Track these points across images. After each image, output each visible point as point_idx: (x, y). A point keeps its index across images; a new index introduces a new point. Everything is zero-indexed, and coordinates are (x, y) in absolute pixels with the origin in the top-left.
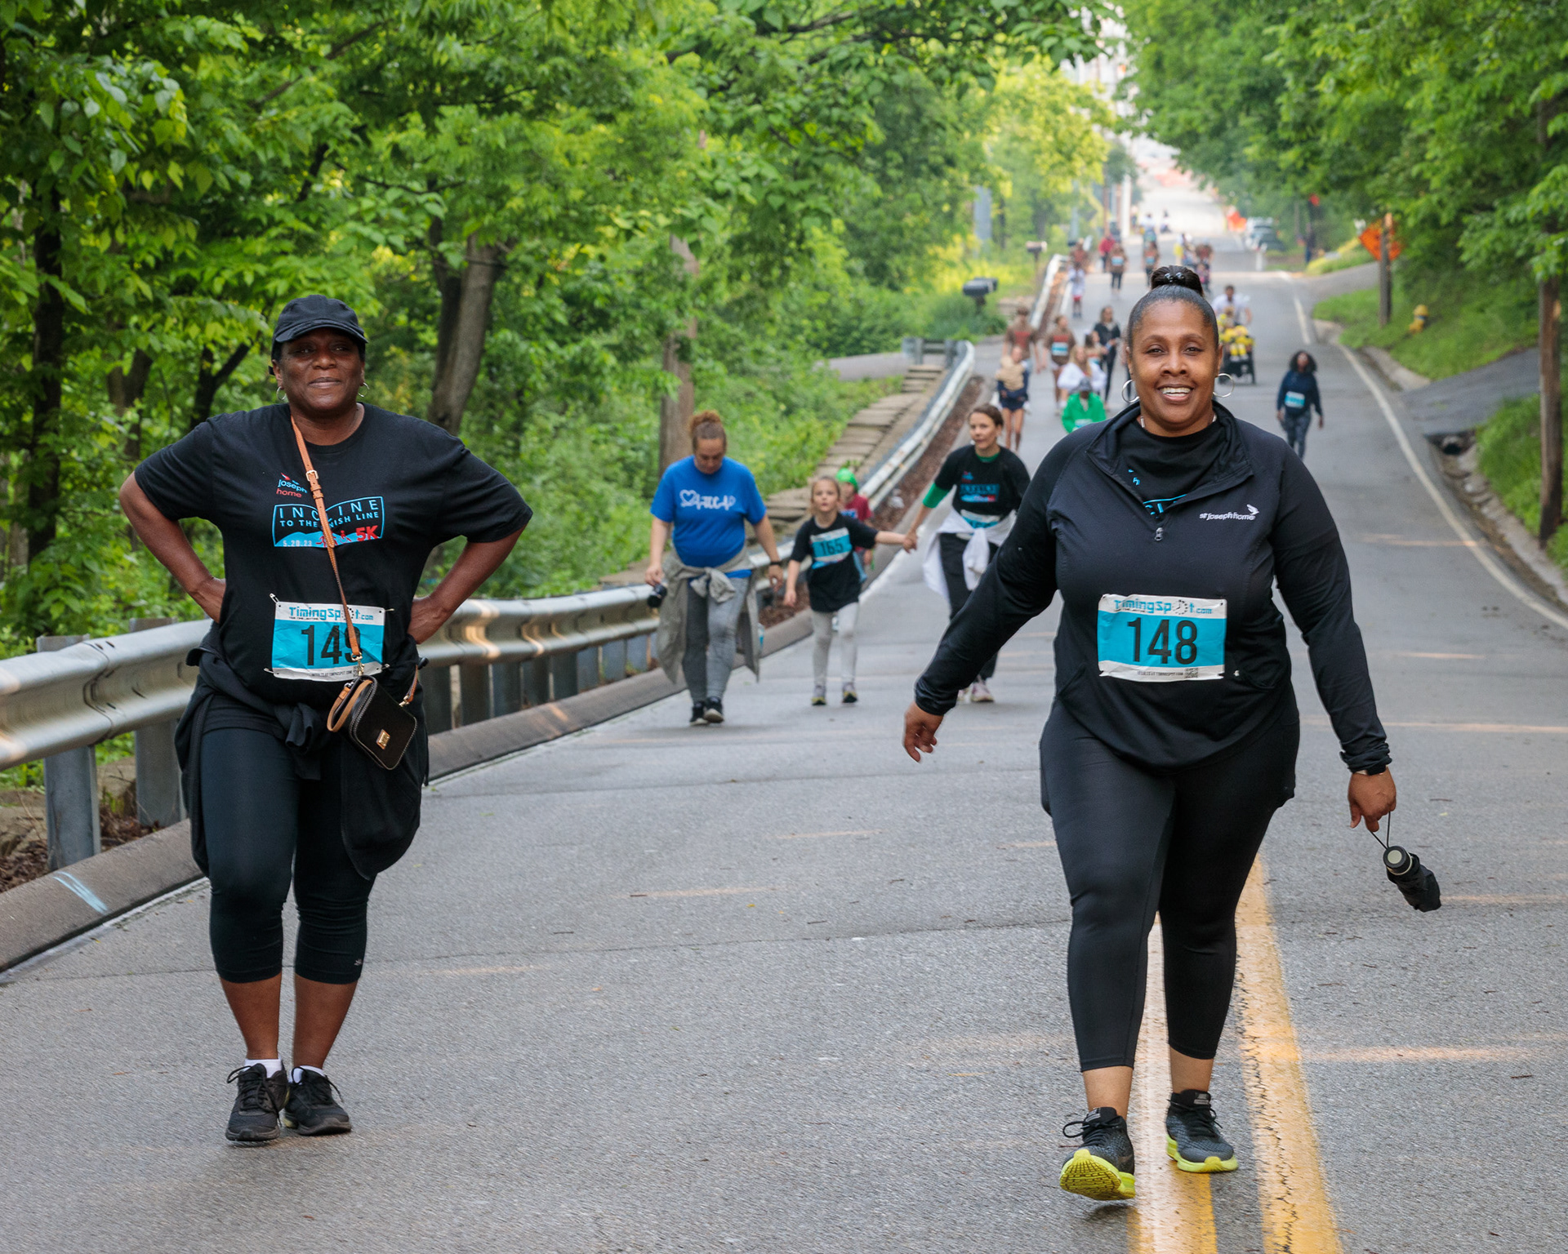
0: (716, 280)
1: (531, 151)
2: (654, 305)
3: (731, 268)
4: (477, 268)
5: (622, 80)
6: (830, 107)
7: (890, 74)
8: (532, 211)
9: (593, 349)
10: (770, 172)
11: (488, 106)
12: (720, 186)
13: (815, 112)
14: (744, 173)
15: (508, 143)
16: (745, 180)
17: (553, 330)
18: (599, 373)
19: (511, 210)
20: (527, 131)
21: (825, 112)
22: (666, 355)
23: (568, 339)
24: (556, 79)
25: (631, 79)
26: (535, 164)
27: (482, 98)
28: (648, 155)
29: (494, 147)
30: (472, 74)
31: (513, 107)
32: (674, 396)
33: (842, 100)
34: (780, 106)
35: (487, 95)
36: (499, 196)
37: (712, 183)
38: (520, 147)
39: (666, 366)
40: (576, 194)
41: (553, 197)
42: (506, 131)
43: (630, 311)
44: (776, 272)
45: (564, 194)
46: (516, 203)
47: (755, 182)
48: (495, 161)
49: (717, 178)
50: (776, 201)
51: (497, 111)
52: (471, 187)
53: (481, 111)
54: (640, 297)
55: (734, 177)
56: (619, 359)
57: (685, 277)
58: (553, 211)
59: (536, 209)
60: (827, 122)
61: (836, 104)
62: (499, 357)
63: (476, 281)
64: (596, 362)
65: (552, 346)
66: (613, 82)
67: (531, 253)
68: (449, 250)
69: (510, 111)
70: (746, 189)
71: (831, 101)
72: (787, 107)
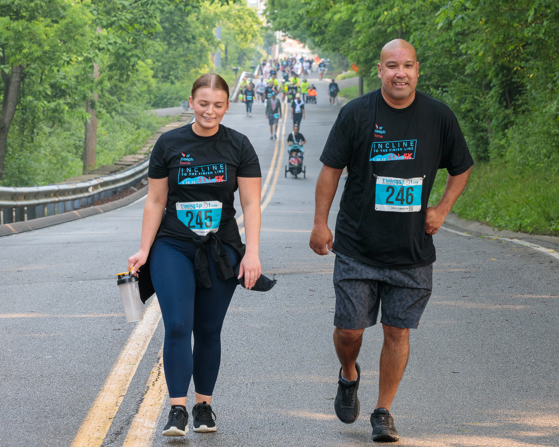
0: (104, 80)
1: (31, 32)
2: (82, 88)
3: (108, 75)
4: (15, 74)
5: (60, 9)
6: (141, 18)
7: (163, 7)
8: (31, 54)
9: (60, 104)
10: (119, 41)
11: (14, 17)
12: (101, 46)
13: (136, 20)
14: (110, 41)
15: (23, 29)
16: (110, 44)
17: (46, 96)
18: (62, 112)
19: (24, 53)
20: (30, 25)
21: (139, 20)
22: (87, 106)
23: (51, 100)
24: (37, 8)
25: (64, 8)
26: (34, 38)
27: (12, 14)
28: (72, 35)
29: (18, 31)
30: (9, 6)
31: (22, 17)
32: (89, 121)
33: (145, 16)
34: (123, 18)
35: (14, 13)
36: (20, 48)
37: (98, 45)
38: (27, 31)
39: (87, 111)
40: (47, 48)
41: (39, 49)
42: (22, 25)
43: (74, 91)
44: (125, 77)
45: (42, 48)
46: (25, 51)
47: (114, 45)
48: (19, 36)
49: (100, 43)
50: (121, 52)
51: (17, 19)
52: (10, 45)
53: (11, 19)
54: (77, 85)
55: (106, 43)
56: (70, 108)
57: (93, 78)
58: (38, 54)
60: (140, 24)
61: (143, 17)
62: (26, 106)
63: (15, 79)
64: (62, 108)
65: (46, 102)
66: (56, 9)
67: (34, 69)
68: (5, 68)
69: (22, 19)
70: (110, 47)
71: (141, 16)
72: (126, 18)
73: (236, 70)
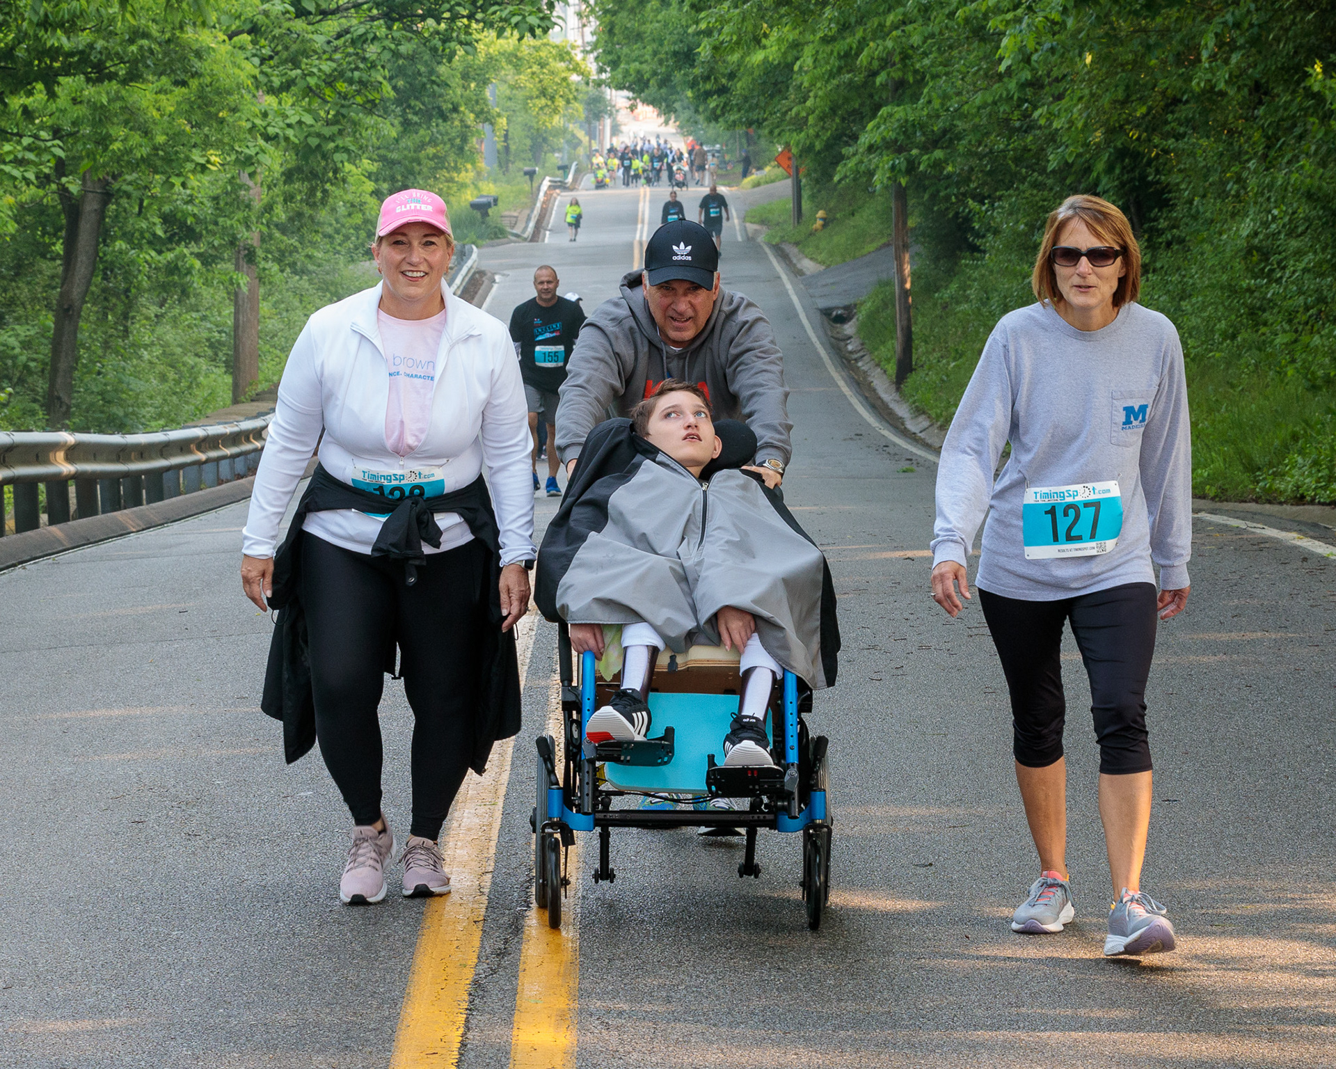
0: (275, 202)
1: (126, 107)
2: (229, 222)
3: (284, 193)
4: (90, 196)
5: (191, 56)
6: (352, 70)
7: (397, 45)
8: (129, 151)
9: (185, 256)
10: (308, 119)
11: (93, 76)
12: (271, 130)
13: (342, 74)
14: (288, 121)
15: (110, 101)
16: (289, 126)
17: (154, 241)
18: (189, 272)
19: (113, 151)
20: (123, 92)
21: (349, 74)
22: (237, 259)
23: (164, 249)
24: (142, 56)
25: (198, 54)
26: (132, 118)
27: (89, 70)
28: (213, 110)
29: (99, 105)
30: (82, 52)
31: (112, 77)
32: (245, 289)
33: (362, 66)
34: (315, 70)
35: (93, 69)
36: (103, 141)
37: (265, 128)
38: (118, 104)
39: (237, 268)
40: (161, 139)
41: (144, 141)
42: (108, 93)
43: (211, 227)
44: (319, 194)
45: (152, 139)
46: (116, 146)
47: (297, 127)
48: (101, 115)
49: (268, 125)
50: (314, 142)
51: (100, 80)
52: (83, 136)
53: (88, 80)
54: (217, 216)
55: (281, 124)
56: (203, 264)
57: (250, 200)
58: (145, 151)
59: (131, 150)
60: (351, 82)
61: (357, 68)
62: (112, 263)
63: (91, 206)
64: (187, 265)
65: (153, 253)
66: (184, 58)
67: (130, 183)
68: (68, 182)
69: (110, 80)
70: (290, 132)
71: (353, 66)
72: (320, 70)
73: (531, 174)
